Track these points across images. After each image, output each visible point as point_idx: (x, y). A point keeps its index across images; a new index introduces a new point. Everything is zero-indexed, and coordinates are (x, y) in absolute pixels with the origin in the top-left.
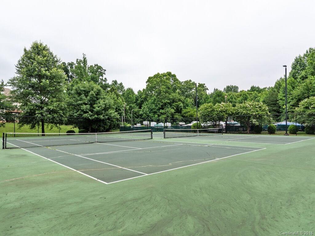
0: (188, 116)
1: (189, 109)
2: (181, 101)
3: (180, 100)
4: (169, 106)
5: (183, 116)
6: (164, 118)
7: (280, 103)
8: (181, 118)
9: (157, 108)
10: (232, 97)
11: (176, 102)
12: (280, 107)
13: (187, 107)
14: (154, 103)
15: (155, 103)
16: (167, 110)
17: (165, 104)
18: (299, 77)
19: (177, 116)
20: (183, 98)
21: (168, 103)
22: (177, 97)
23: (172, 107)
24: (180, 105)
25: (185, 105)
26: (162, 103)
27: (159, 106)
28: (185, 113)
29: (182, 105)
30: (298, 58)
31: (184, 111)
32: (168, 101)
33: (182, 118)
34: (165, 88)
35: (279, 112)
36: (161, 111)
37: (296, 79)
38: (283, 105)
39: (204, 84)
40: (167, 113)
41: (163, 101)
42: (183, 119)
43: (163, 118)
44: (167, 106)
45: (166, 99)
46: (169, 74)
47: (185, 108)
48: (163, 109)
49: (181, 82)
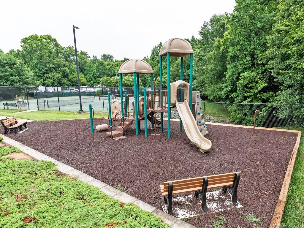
0: (76, 81)
1: (75, 75)
2: (67, 67)
3: (65, 66)
4: (55, 71)
5: (70, 81)
6: (51, 82)
7: (146, 76)
8: (68, 83)
9: (41, 72)
10: (111, 66)
11: (61, 67)
12: (146, 78)
13: (73, 73)
14: (36, 67)
15: (38, 66)
16: (52, 74)
17: (50, 69)
18: (156, 60)
19: (64, 80)
20: (67, 64)
21: (53, 68)
22: (62, 63)
23: (57, 72)
24: (66, 71)
25: (70, 71)
26: (47, 67)
27: (43, 70)
28: (72, 78)
29: (68, 70)
30: (155, 47)
31: (71, 76)
32: (53, 66)
33: (70, 82)
34: (47, 53)
35: (145, 82)
36: (46, 75)
37: (154, 61)
38: (148, 78)
39: (86, 53)
40: (53, 78)
41: (47, 65)
42: (71, 84)
43: (49, 82)
44: (52, 70)
45: (50, 64)
46: (49, 37)
47: (71, 74)
48: (48, 73)
49: (63, 47)
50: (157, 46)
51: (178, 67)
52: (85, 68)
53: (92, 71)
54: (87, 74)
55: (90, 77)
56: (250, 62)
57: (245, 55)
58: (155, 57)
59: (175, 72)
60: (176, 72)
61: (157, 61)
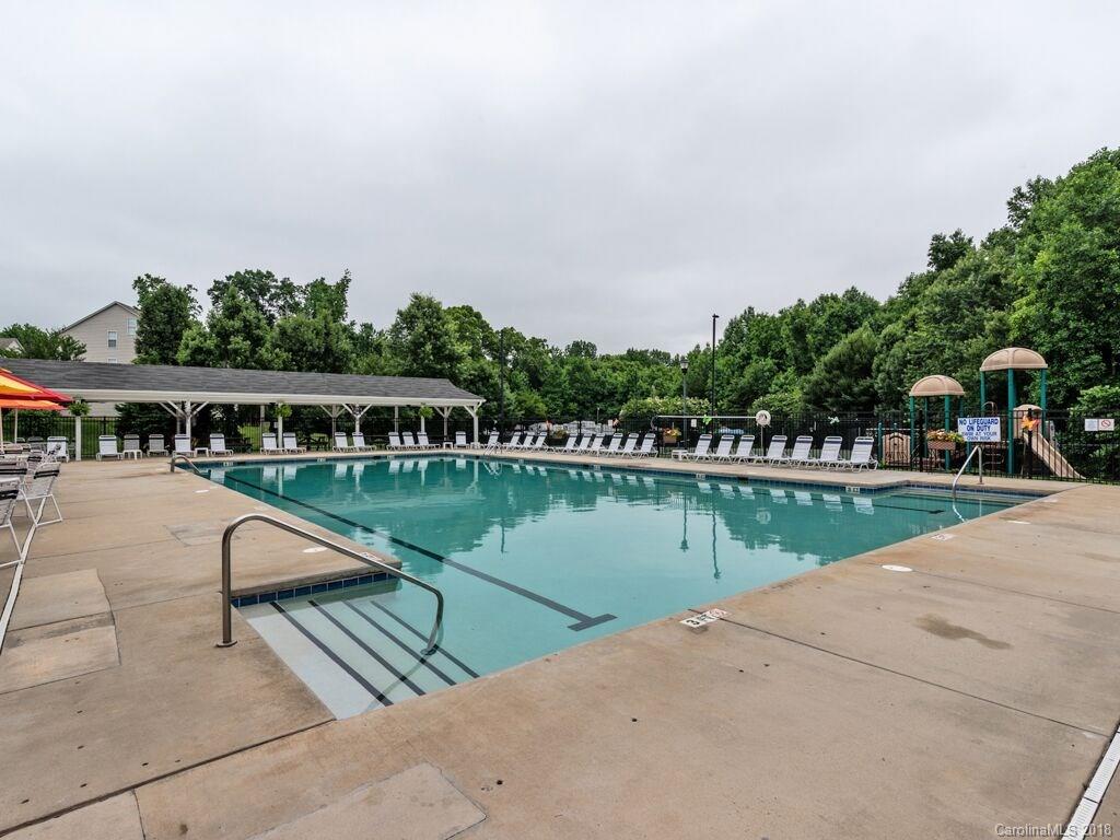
39: (545, 340)
50: (738, 317)
51: (829, 372)
52: (542, 379)
53: (559, 385)
54: (548, 392)
55: (553, 399)
56: (1103, 366)
57: (1086, 350)
58: (736, 347)
59: (822, 384)
60: (827, 384)
61: (743, 355)
